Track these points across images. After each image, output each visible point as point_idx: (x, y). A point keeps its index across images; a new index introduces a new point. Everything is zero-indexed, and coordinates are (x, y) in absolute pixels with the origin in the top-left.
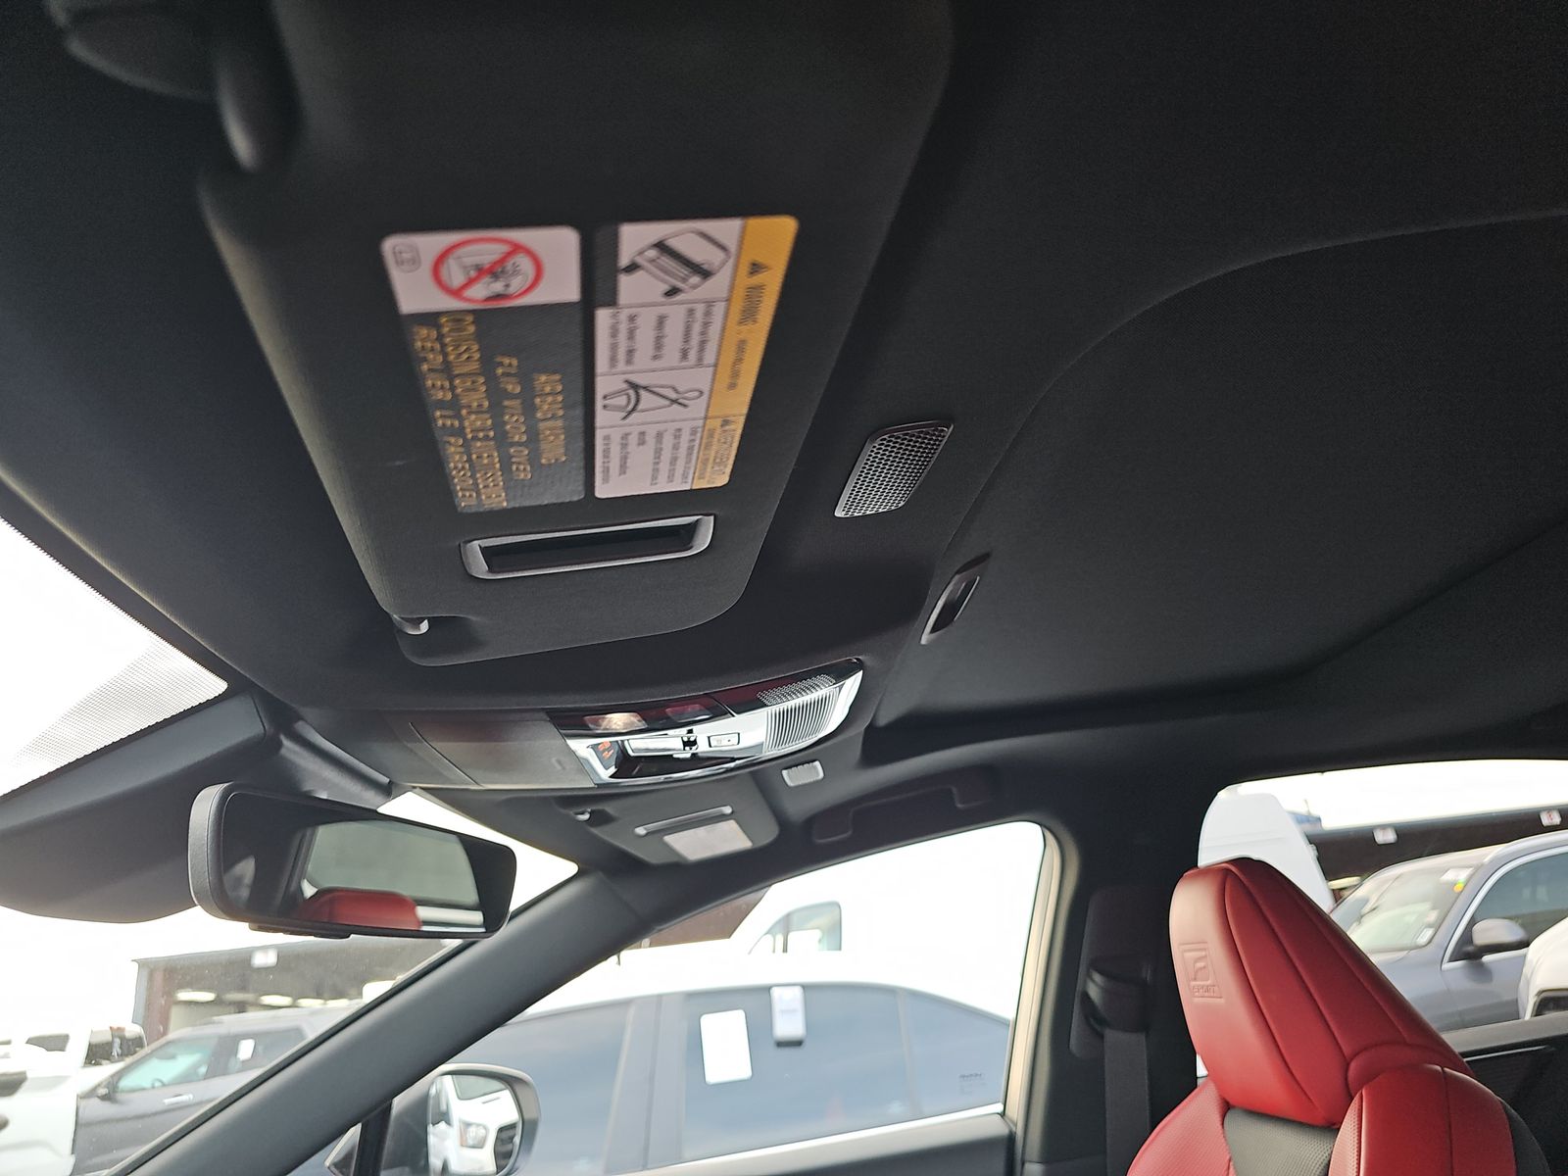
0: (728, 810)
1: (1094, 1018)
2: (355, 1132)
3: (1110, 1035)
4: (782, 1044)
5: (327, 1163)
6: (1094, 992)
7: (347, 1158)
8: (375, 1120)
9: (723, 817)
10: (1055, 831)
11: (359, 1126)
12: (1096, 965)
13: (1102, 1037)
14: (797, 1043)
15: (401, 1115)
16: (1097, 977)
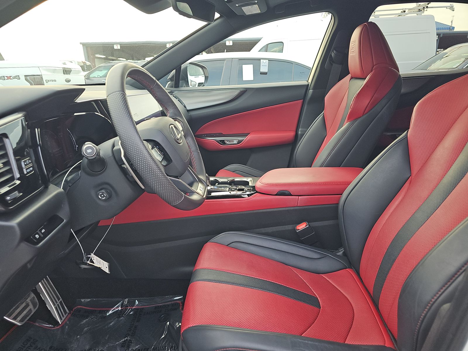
0: (256, 2)
1: (332, 61)
2: (174, 71)
3: (334, 64)
4: (262, 73)
5: (168, 79)
6: (333, 55)
7: (173, 77)
8: (178, 70)
9: (255, 4)
10: (335, 16)
11: (175, 70)
12: (335, 49)
13: (332, 65)
14: (265, 73)
15: (183, 69)
16: (334, 51)
